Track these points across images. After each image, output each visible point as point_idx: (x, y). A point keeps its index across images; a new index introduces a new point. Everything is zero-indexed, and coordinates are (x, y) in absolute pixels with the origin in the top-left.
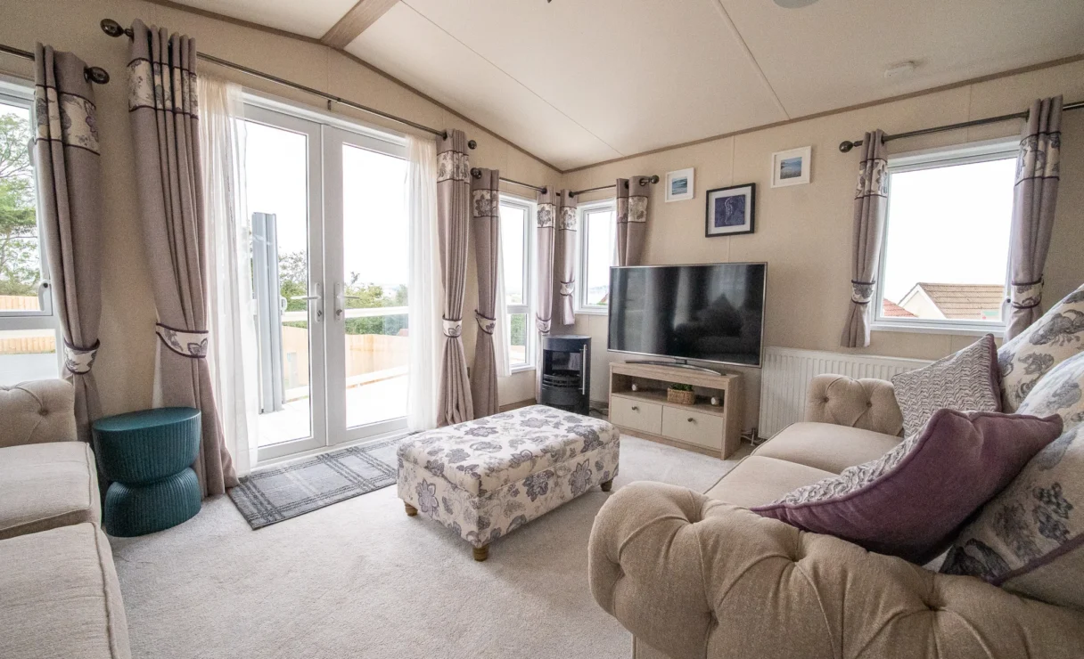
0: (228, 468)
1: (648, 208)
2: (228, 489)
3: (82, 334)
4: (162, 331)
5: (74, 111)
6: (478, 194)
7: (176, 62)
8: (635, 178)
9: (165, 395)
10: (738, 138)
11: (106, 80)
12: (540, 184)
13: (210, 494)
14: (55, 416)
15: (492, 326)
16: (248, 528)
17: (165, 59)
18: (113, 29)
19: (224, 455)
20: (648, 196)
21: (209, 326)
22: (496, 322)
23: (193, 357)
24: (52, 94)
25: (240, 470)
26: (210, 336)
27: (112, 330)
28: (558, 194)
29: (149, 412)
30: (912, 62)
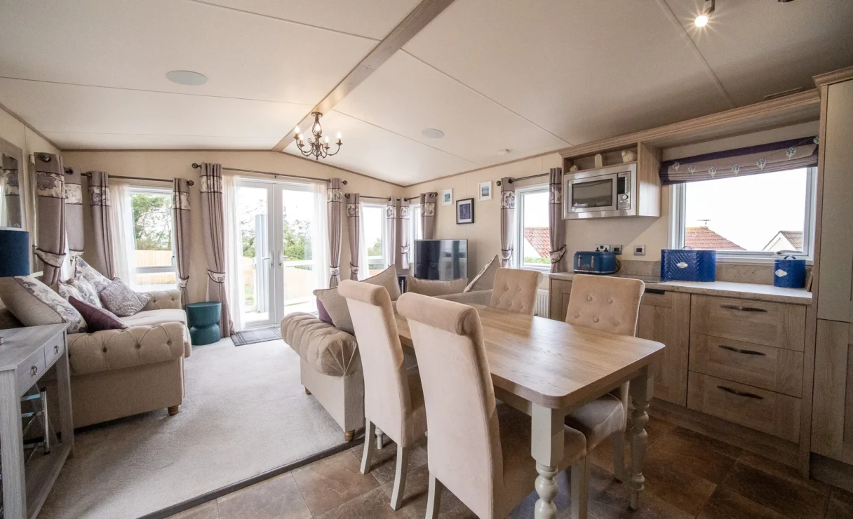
0: (231, 327)
1: (435, 209)
2: (231, 335)
3: (184, 273)
4: (209, 272)
5: (183, 197)
6: (349, 206)
7: (215, 174)
8: (428, 193)
9: (210, 298)
10: (469, 174)
11: (193, 184)
12: (389, 196)
13: (225, 336)
14: (175, 301)
15: (357, 270)
16: (234, 345)
17: (211, 174)
18: (195, 166)
19: (230, 321)
20: (436, 203)
21: (226, 271)
22: (359, 269)
23: (220, 282)
24: (177, 193)
25: (236, 329)
26: (226, 275)
27: (193, 272)
28: (398, 200)
29: (205, 303)
30: (507, 150)
